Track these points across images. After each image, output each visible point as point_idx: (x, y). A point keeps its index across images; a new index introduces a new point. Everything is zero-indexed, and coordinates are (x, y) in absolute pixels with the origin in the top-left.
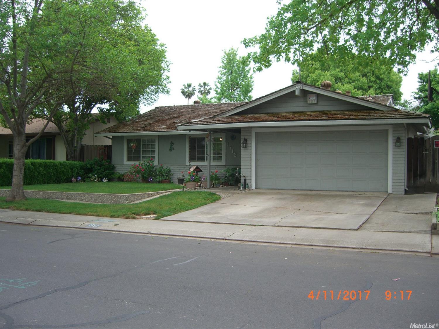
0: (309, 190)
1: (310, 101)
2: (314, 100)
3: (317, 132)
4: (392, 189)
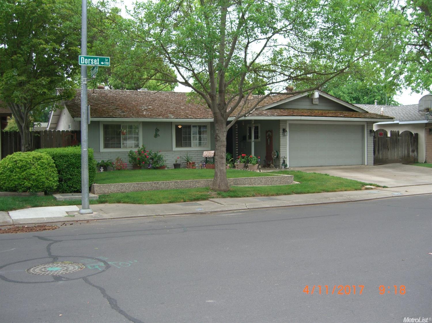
0: (321, 166)
1: (314, 102)
2: (318, 102)
3: (325, 125)
4: (367, 162)
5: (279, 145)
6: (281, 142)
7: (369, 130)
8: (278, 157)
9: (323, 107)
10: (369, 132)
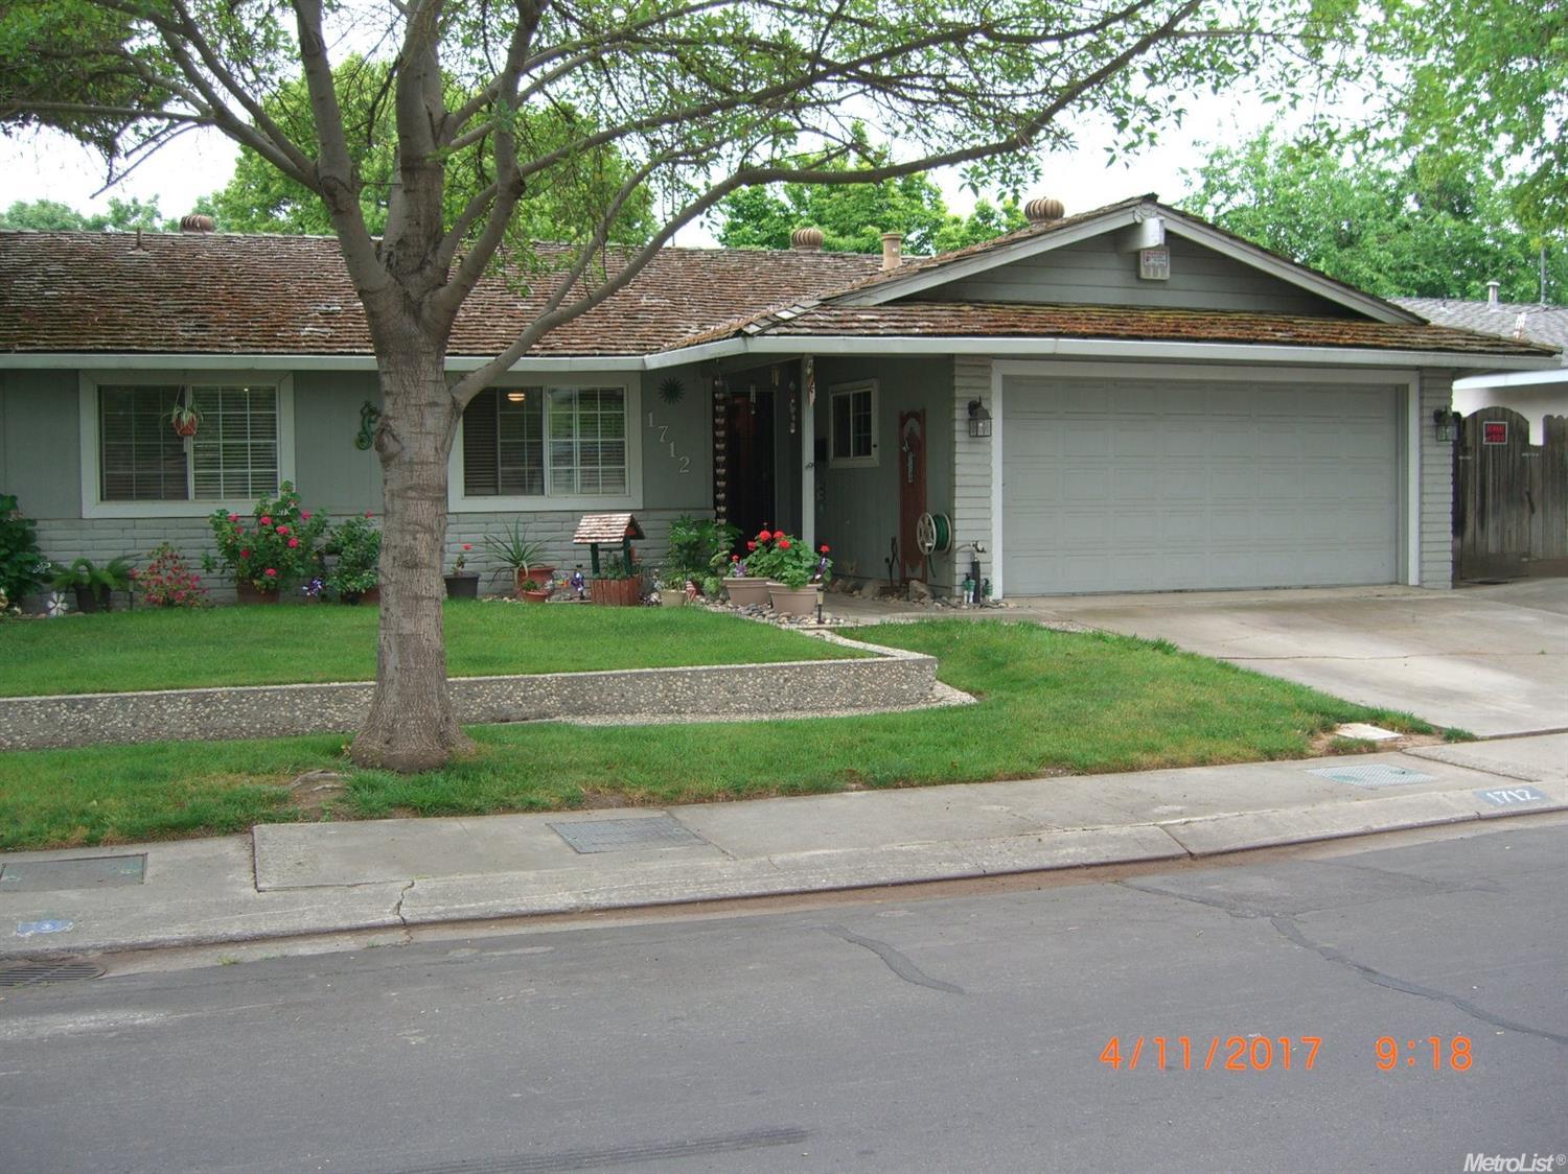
0: (1175, 591)
1: (1147, 267)
2: (1163, 268)
3: (1201, 385)
4: (1421, 572)
5: (953, 486)
6: (958, 470)
7: (1428, 413)
8: (944, 545)
9: (1190, 294)
10: (1432, 422)
